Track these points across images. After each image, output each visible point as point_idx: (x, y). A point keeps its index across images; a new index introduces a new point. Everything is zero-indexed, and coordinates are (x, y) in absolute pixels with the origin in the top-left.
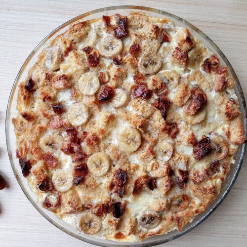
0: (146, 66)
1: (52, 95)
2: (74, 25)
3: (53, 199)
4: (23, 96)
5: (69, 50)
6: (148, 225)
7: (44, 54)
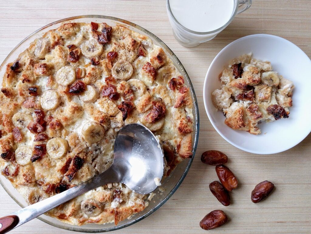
0: (118, 72)
1: (32, 79)
2: (65, 24)
3: (12, 169)
4: (7, 75)
5: (57, 44)
6: (90, 213)
7: (36, 43)
